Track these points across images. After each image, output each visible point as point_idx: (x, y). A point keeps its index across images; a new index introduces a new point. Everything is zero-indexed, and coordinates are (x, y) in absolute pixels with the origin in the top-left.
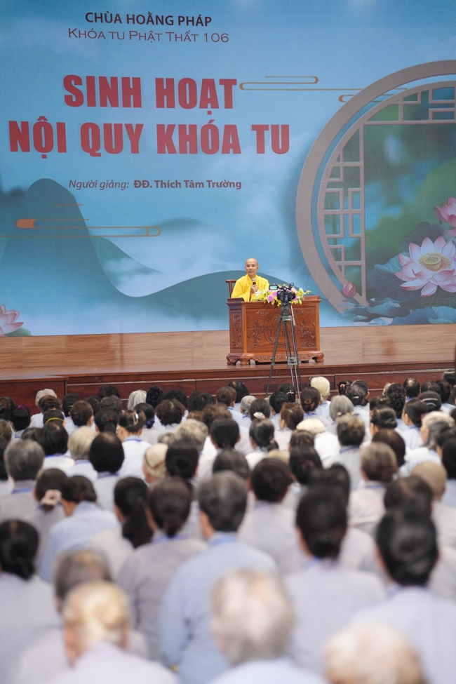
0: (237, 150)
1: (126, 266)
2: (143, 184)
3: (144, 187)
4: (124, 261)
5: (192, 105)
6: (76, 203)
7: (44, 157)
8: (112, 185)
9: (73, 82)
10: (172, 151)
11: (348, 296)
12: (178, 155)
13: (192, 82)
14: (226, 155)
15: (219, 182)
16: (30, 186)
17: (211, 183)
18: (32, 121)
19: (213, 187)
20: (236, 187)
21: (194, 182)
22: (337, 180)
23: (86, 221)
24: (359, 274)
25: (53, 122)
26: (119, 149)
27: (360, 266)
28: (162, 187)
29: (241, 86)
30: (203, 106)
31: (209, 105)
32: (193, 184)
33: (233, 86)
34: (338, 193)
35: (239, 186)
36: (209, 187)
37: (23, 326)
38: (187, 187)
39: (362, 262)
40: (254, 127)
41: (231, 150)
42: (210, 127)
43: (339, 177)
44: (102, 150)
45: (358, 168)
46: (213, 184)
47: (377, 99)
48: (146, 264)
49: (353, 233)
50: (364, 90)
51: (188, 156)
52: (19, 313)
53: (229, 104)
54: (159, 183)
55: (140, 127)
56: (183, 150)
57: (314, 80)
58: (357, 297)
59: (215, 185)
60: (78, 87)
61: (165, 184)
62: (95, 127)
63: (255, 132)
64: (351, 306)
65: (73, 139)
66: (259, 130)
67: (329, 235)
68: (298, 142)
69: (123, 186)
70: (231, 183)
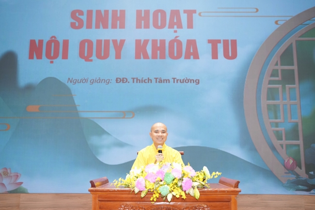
0: (196, 57)
1: (106, 140)
2: (123, 80)
3: (123, 82)
4: (105, 136)
5: (163, 26)
6: (71, 94)
7: (52, 62)
8: (99, 81)
9: (77, 14)
10: (146, 57)
11: (290, 170)
12: (150, 60)
13: (163, 13)
14: (188, 60)
15: (182, 79)
16: (39, 82)
17: (176, 80)
18: (46, 39)
19: (177, 82)
20: (195, 83)
21: (162, 79)
22: (277, 78)
23: (77, 107)
24: (299, 151)
25: (60, 40)
26: (106, 56)
27: (298, 145)
28: (137, 82)
29: (200, 14)
30: (171, 26)
31: (175, 26)
32: (161, 80)
33: (194, 15)
34: (278, 88)
35: (198, 82)
36: (174, 82)
37: (23, 185)
38: (156, 82)
39: (300, 142)
40: (210, 41)
41: (192, 57)
42: (176, 42)
43: (278, 76)
44: (94, 57)
45: (293, 71)
46: (177, 80)
47: (305, 23)
48: (122, 139)
49: (291, 119)
50: (294, 17)
51: (158, 61)
52: (21, 175)
53: (190, 25)
54: (135, 80)
55: (123, 42)
56: (154, 56)
57: (255, 10)
58: (297, 170)
59: (179, 81)
60: (81, 17)
61: (139, 80)
62: (90, 42)
63: (210, 45)
64: (293, 177)
65: (74, 50)
66: (214, 43)
67: (271, 120)
68: (243, 52)
69: (108, 82)
70: (191, 80)
